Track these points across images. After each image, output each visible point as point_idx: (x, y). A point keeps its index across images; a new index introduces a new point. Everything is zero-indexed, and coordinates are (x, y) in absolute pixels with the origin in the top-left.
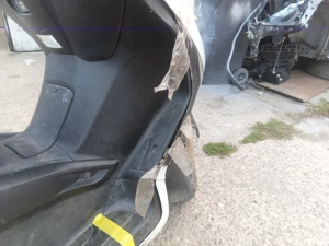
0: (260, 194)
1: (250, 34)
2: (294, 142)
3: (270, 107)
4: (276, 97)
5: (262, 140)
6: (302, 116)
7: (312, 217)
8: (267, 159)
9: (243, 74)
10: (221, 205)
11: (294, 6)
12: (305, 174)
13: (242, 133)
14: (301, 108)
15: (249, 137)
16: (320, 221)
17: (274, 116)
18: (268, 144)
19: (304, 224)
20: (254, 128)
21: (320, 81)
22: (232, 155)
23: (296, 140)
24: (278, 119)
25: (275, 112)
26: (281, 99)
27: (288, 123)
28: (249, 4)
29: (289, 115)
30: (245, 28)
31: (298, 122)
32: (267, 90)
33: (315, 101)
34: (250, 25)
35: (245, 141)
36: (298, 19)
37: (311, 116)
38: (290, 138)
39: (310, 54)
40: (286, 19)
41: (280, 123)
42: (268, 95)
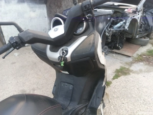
0: (124, 100)
1: (107, 34)
2: (131, 76)
3: (119, 61)
4: (120, 56)
5: (119, 77)
6: (132, 63)
7: (143, 106)
8: (123, 85)
9: (106, 48)
10: (112, 107)
11: (122, 22)
12: (138, 89)
13: (112, 75)
14: (130, 60)
15: (115, 76)
16: (146, 107)
17: (121, 65)
18: (122, 78)
19: (141, 109)
20: (115, 72)
21: (135, 46)
22: (111, 85)
23: (132, 75)
24: (123, 66)
25: (121, 63)
26: (122, 56)
27: (127, 67)
28: (105, 23)
29: (127, 63)
30: (105, 32)
31: (131, 66)
32: (116, 53)
33: (135, 55)
34: (107, 31)
35: (114, 79)
36: (124, 27)
37: (135, 63)
38: (129, 74)
39: (130, 36)
40: (120, 27)
41: (125, 68)
42: (117, 55)
